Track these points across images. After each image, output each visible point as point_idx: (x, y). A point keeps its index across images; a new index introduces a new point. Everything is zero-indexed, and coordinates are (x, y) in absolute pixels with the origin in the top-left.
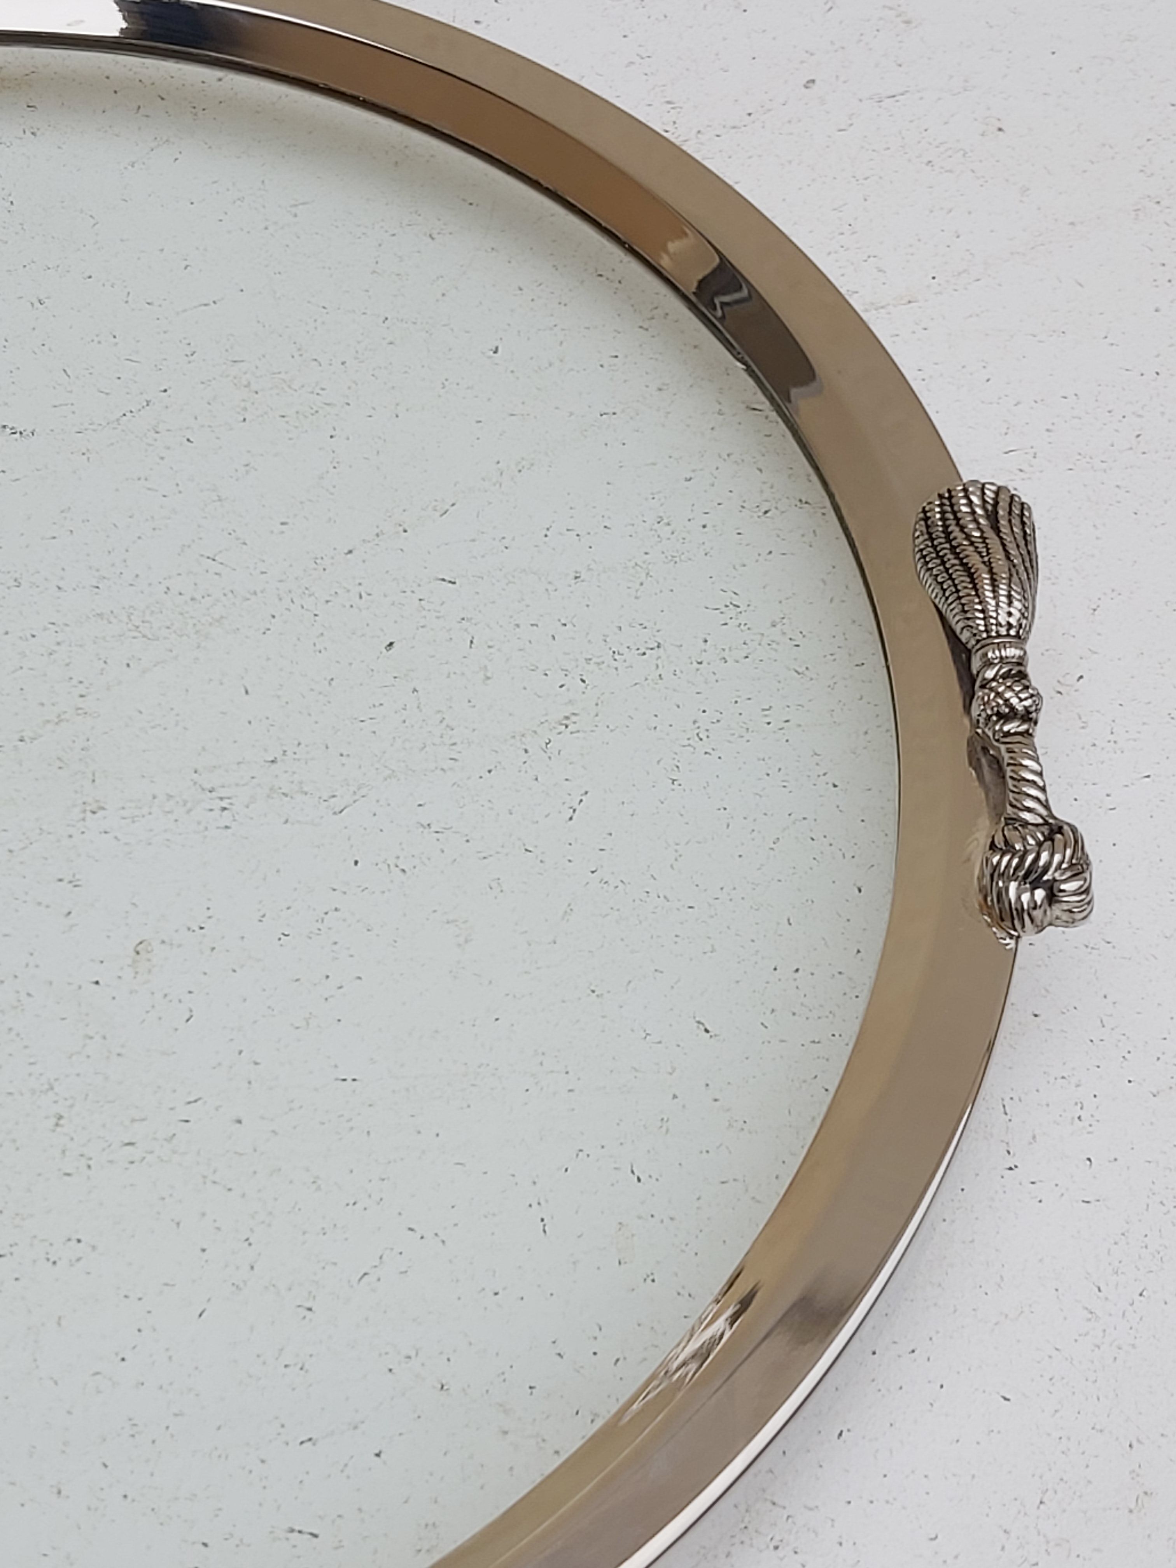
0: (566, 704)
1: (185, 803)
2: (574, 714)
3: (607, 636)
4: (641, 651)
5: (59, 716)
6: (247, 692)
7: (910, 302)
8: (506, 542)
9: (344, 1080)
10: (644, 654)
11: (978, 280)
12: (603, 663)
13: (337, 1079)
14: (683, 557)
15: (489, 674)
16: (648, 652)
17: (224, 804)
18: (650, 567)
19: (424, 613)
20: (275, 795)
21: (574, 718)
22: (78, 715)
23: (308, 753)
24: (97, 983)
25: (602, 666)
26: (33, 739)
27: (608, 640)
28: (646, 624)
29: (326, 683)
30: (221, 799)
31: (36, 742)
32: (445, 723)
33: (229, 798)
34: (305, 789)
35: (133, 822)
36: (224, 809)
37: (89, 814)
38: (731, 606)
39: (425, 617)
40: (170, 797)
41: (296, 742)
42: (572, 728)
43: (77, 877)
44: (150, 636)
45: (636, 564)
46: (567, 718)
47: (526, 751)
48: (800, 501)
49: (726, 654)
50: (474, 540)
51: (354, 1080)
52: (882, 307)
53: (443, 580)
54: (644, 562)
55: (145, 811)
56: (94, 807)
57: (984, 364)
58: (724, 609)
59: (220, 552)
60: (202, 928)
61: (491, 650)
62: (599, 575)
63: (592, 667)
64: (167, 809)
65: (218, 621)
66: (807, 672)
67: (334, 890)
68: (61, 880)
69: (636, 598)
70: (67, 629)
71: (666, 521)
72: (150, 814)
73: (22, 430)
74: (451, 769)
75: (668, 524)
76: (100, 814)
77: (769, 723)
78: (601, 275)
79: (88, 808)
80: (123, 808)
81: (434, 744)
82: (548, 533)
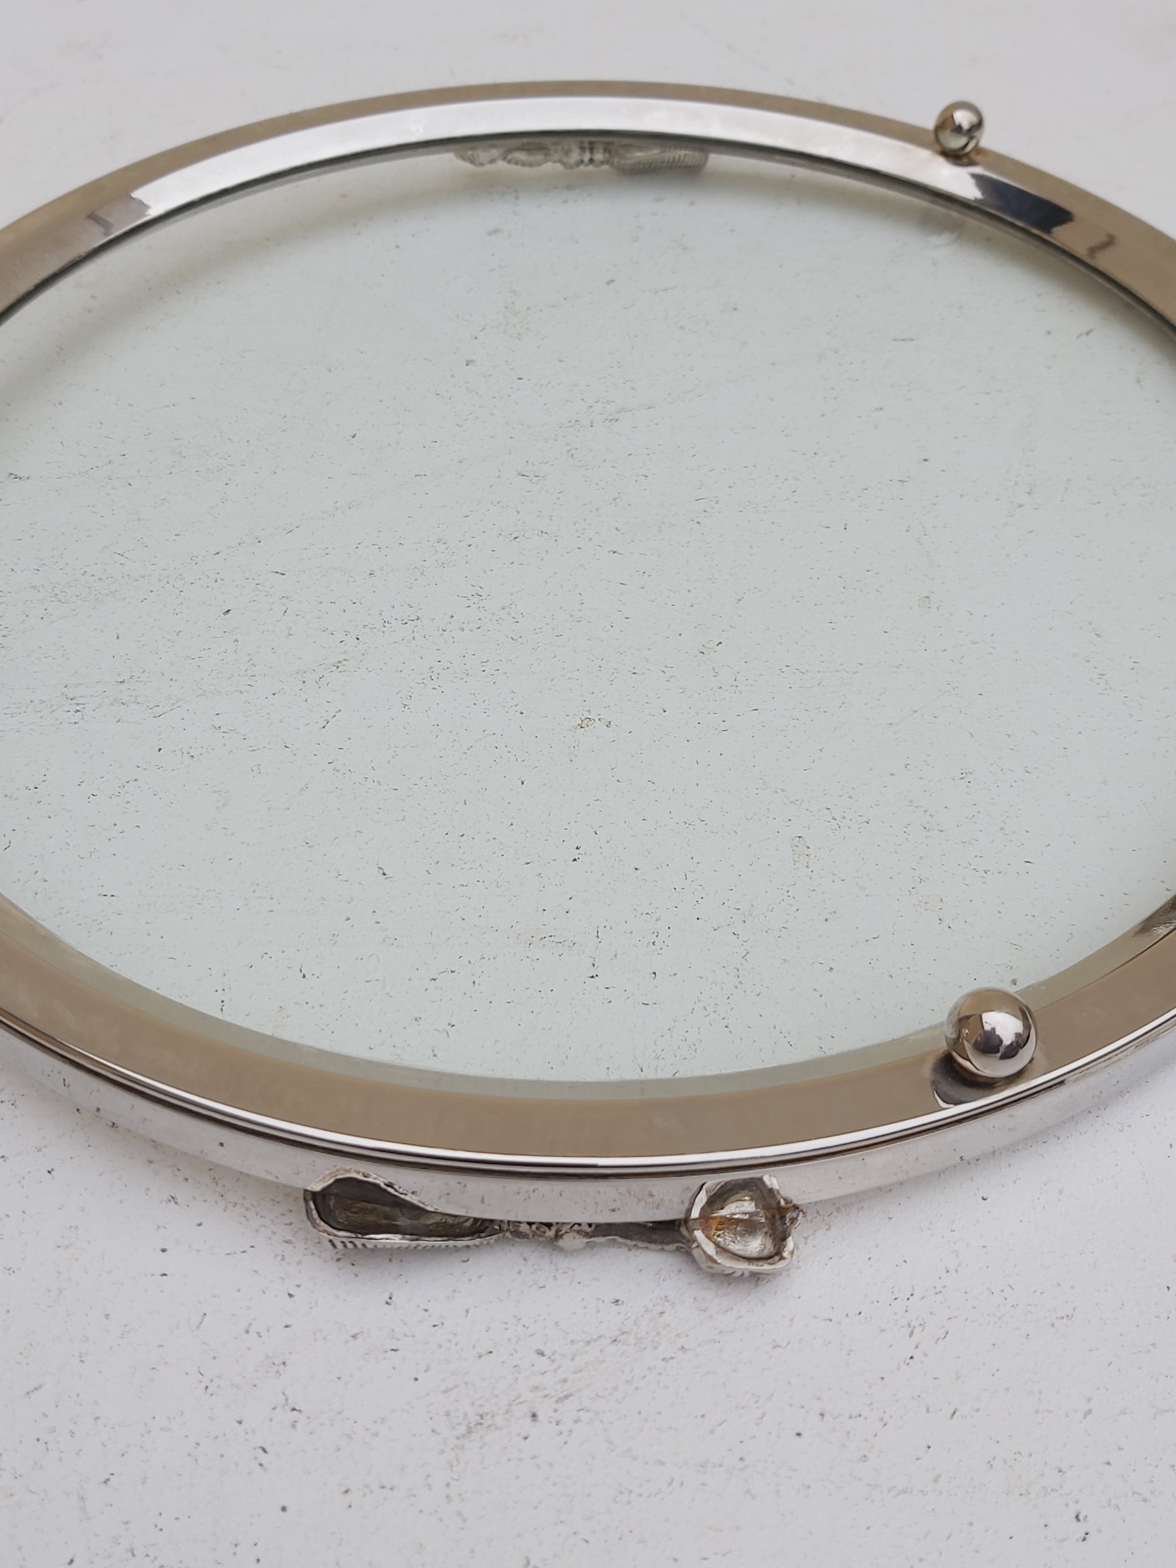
0: (341, 653)
1: (52, 706)
2: (345, 660)
3: (383, 611)
4: (404, 622)
6: (118, 638)
8: (327, 551)
10: (406, 623)
12: (375, 628)
14: (450, 564)
15: (292, 633)
16: (409, 622)
17: (79, 708)
18: (425, 569)
19: (258, 592)
20: (116, 704)
21: (344, 663)
23: (148, 677)
25: (375, 630)
27: (383, 614)
28: (412, 605)
29: (176, 634)
30: (78, 704)
32: (251, 662)
33: (83, 704)
34: (139, 701)
36: (78, 711)
38: (476, 596)
39: (257, 595)
40: (42, 702)
41: (142, 670)
42: (339, 669)
45: (416, 567)
46: (340, 662)
47: (304, 682)
48: (542, 532)
49: (464, 626)
50: (306, 549)
53: (277, 572)
54: (421, 566)
55: (23, 709)
58: (470, 597)
59: (128, 551)
60: (36, 788)
61: (298, 617)
62: (387, 573)
63: (367, 630)
64: (37, 710)
65: (113, 593)
66: (519, 639)
67: (139, 767)
69: (410, 588)
71: (444, 541)
72: (25, 712)
74: (247, 692)
75: (445, 543)
80: (8, 708)
81: (239, 675)
82: (359, 546)
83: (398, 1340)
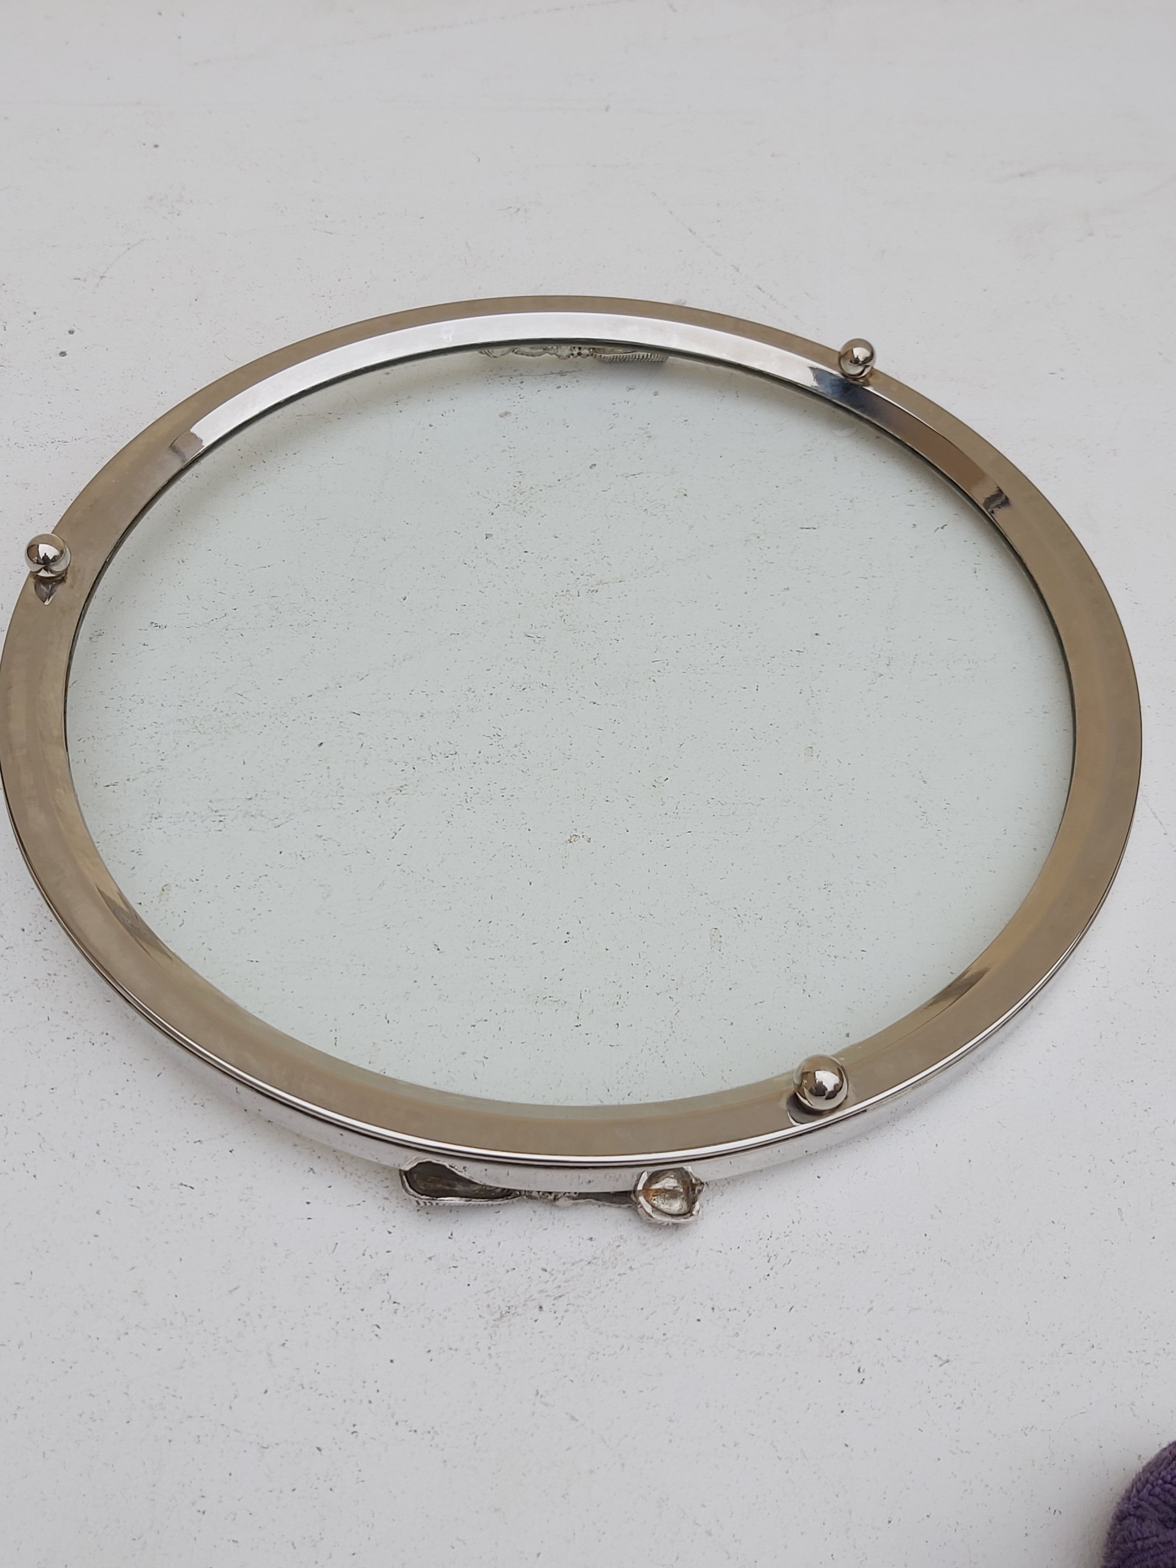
0: (403, 780)
1: (202, 817)
2: (406, 785)
3: (431, 747)
4: (446, 755)
5: (149, 769)
6: (244, 763)
7: (621, 581)
8: (390, 696)
9: (252, 961)
10: (448, 757)
11: (658, 572)
13: (248, 961)
14: (477, 709)
15: (367, 762)
16: (450, 756)
17: (221, 819)
18: (460, 713)
19: (341, 729)
20: (248, 816)
21: (406, 787)
22: (159, 769)
23: (268, 796)
24: (140, 904)
25: (425, 762)
26: (134, 780)
27: (431, 748)
28: (451, 742)
29: (285, 761)
30: (220, 816)
31: (135, 781)
32: (340, 785)
33: (224, 816)
34: (263, 814)
35: (175, 824)
36: (221, 821)
37: (154, 819)
38: (496, 736)
39: (341, 731)
40: (195, 813)
41: (263, 790)
42: (403, 792)
43: (141, 850)
44: (202, 732)
45: (453, 711)
46: (402, 786)
47: (378, 802)
48: (543, 684)
49: (489, 760)
50: (374, 694)
51: (257, 961)
52: (606, 583)
53: (354, 713)
54: (457, 710)
56: (157, 816)
57: (651, 615)
58: (492, 737)
59: (246, 692)
60: (197, 880)
61: (371, 750)
62: (433, 716)
63: (420, 761)
64: (192, 820)
65: (237, 726)
66: (527, 772)
67: (267, 865)
68: (133, 851)
69: (450, 728)
70: (162, 726)
71: (472, 690)
72: (184, 821)
73: (160, 625)
74: (338, 809)
75: (474, 692)
76: (160, 819)
77: (503, 796)
78: (465, 564)
79: (154, 816)
80: (171, 817)
81: (332, 796)
82: (412, 693)
83: (457, 1261)
